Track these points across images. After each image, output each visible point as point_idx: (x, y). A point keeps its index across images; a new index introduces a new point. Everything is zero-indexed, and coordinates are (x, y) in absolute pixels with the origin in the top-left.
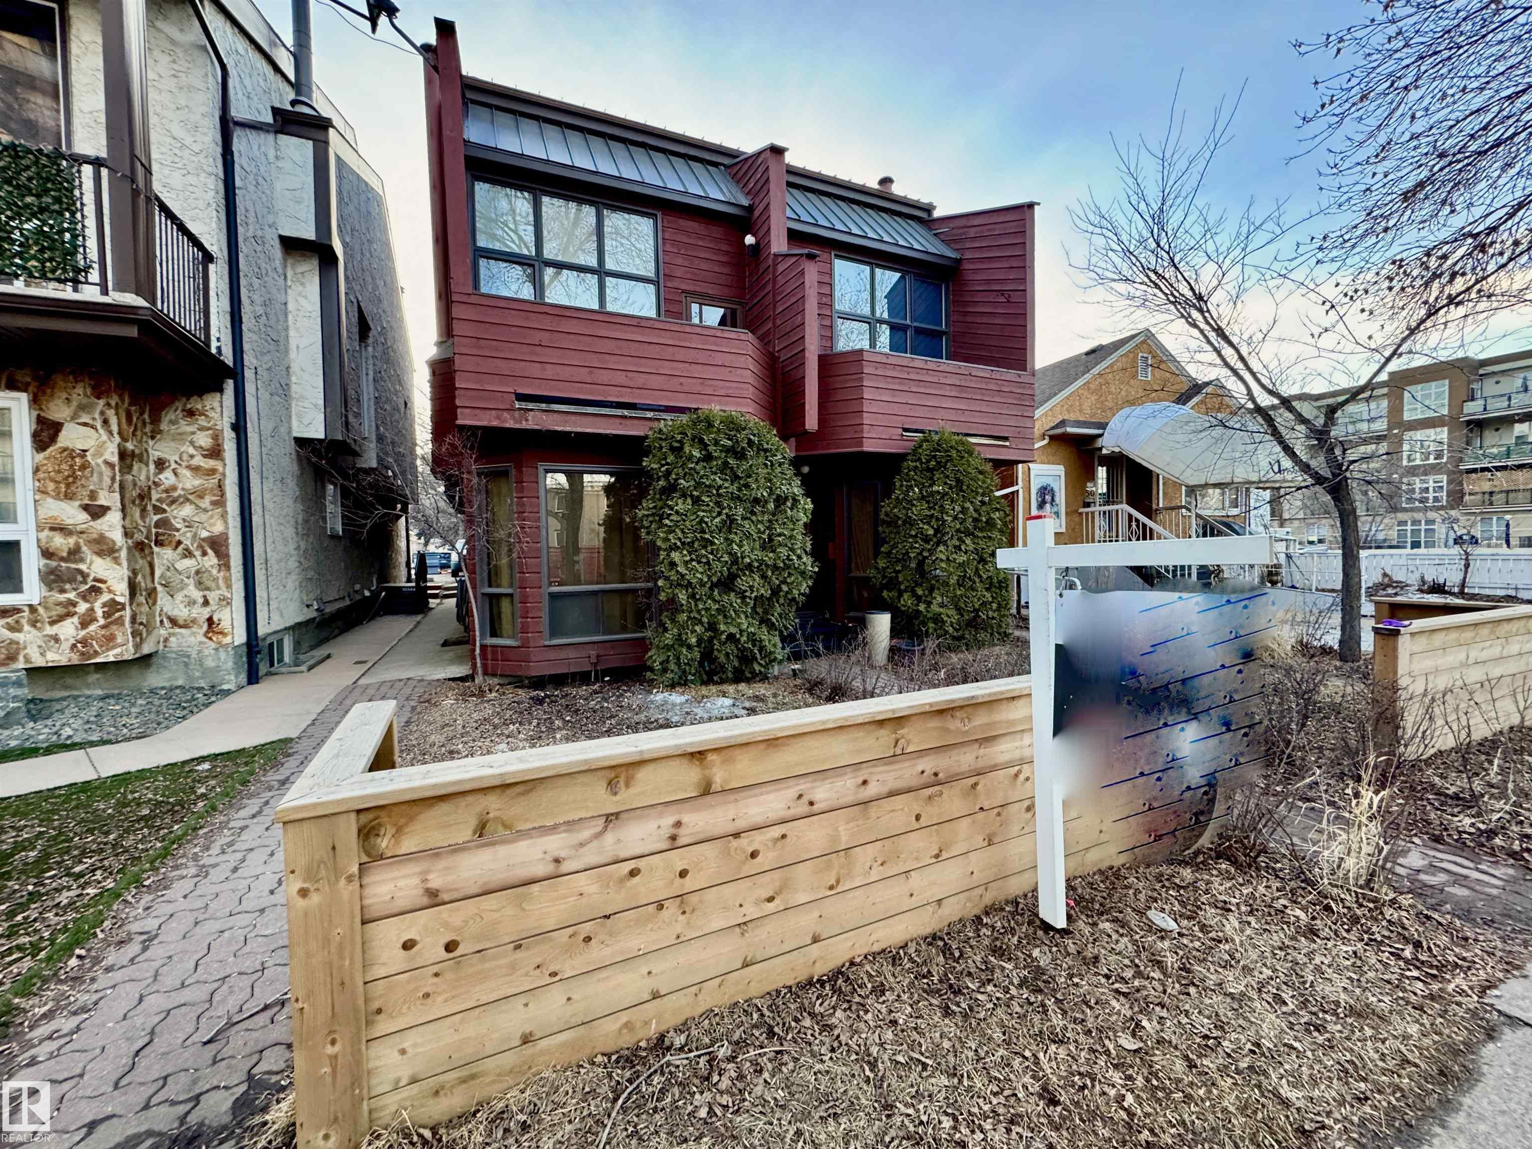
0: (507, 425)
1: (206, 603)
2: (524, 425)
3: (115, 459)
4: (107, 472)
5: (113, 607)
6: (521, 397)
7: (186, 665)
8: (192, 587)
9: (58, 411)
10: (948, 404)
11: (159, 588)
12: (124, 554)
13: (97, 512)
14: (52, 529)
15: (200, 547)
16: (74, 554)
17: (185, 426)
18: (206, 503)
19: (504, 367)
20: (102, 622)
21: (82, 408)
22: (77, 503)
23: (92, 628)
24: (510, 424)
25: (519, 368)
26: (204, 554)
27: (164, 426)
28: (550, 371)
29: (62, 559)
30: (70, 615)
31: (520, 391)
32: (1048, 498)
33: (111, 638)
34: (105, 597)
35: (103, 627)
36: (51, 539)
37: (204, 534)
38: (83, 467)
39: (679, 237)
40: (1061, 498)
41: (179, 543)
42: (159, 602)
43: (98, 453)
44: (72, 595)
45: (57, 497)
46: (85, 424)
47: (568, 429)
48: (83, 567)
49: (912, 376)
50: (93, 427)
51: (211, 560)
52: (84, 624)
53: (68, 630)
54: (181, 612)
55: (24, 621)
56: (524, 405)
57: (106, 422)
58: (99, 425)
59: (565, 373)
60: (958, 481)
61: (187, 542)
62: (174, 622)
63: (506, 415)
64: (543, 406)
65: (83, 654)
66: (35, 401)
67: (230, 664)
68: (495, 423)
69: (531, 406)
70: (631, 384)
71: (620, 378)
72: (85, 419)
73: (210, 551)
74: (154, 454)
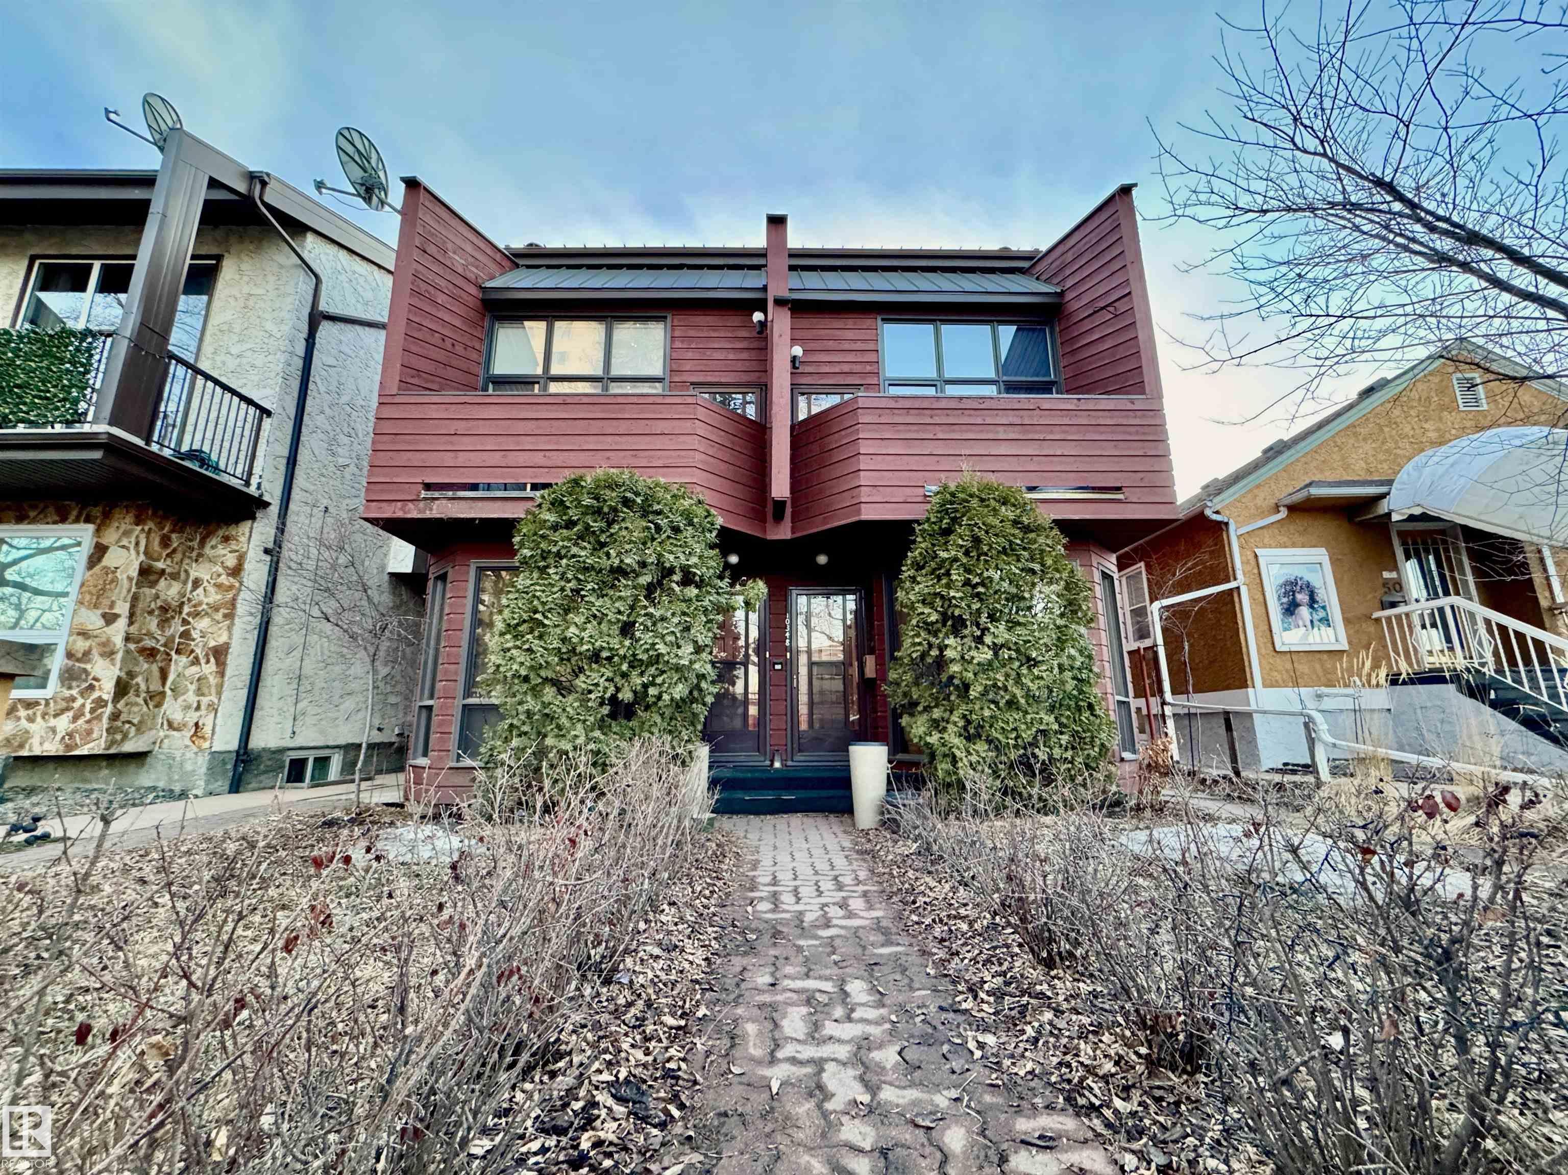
0: (409, 516)
1: (198, 708)
2: (428, 515)
3: (135, 574)
4: (126, 583)
5: (100, 703)
6: (428, 487)
7: (170, 767)
8: (191, 693)
9: (110, 536)
10: (1003, 449)
11: (169, 692)
12: (119, 656)
13: (110, 619)
14: (79, 634)
15: (207, 655)
16: (86, 655)
17: (221, 550)
18: (219, 616)
19: (416, 459)
20: (88, 716)
21: (126, 533)
22: (99, 612)
23: (81, 721)
24: (414, 514)
25: (432, 459)
26: (208, 662)
27: (207, 550)
28: (462, 459)
29: (78, 660)
30: (68, 709)
31: (429, 480)
32: (1302, 597)
33: (89, 732)
34: (96, 695)
35: (88, 722)
36: (75, 641)
37: (212, 644)
38: (112, 581)
39: (692, 333)
40: (1329, 594)
41: (192, 651)
42: (165, 706)
43: (126, 570)
44: (74, 692)
45: (88, 608)
46: (123, 547)
47: (472, 516)
48: (88, 667)
49: (937, 420)
50: (128, 549)
51: (210, 669)
52: (75, 719)
53: (63, 723)
54: (177, 716)
55: (39, 714)
56: (430, 494)
57: (137, 544)
58: (132, 547)
59: (476, 459)
60: (977, 540)
61: (198, 651)
62: (171, 725)
63: (410, 505)
64: (450, 494)
65: (67, 746)
66: (98, 531)
67: (204, 770)
68: (400, 514)
69: (436, 494)
70: (549, 464)
71: (538, 459)
72: (125, 542)
73: (212, 660)
74: (193, 574)
